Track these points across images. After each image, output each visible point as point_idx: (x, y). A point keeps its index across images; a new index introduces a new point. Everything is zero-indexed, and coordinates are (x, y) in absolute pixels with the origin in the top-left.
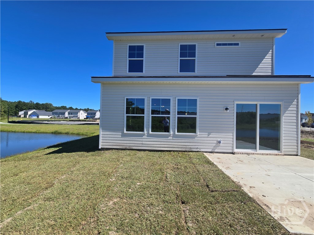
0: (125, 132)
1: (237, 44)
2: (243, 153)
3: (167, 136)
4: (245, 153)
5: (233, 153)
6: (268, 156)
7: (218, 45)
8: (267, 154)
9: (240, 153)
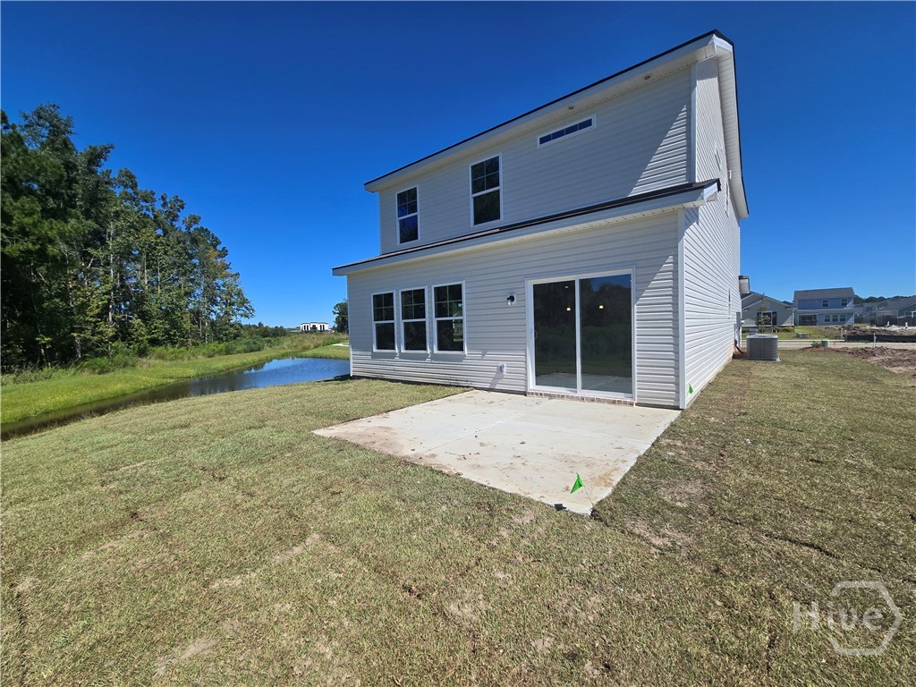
0: (375, 350)
1: (589, 123)
2: (541, 394)
3: (423, 357)
4: (546, 395)
5: (525, 394)
6: (595, 404)
7: (543, 140)
8: (593, 400)
9: (537, 394)
